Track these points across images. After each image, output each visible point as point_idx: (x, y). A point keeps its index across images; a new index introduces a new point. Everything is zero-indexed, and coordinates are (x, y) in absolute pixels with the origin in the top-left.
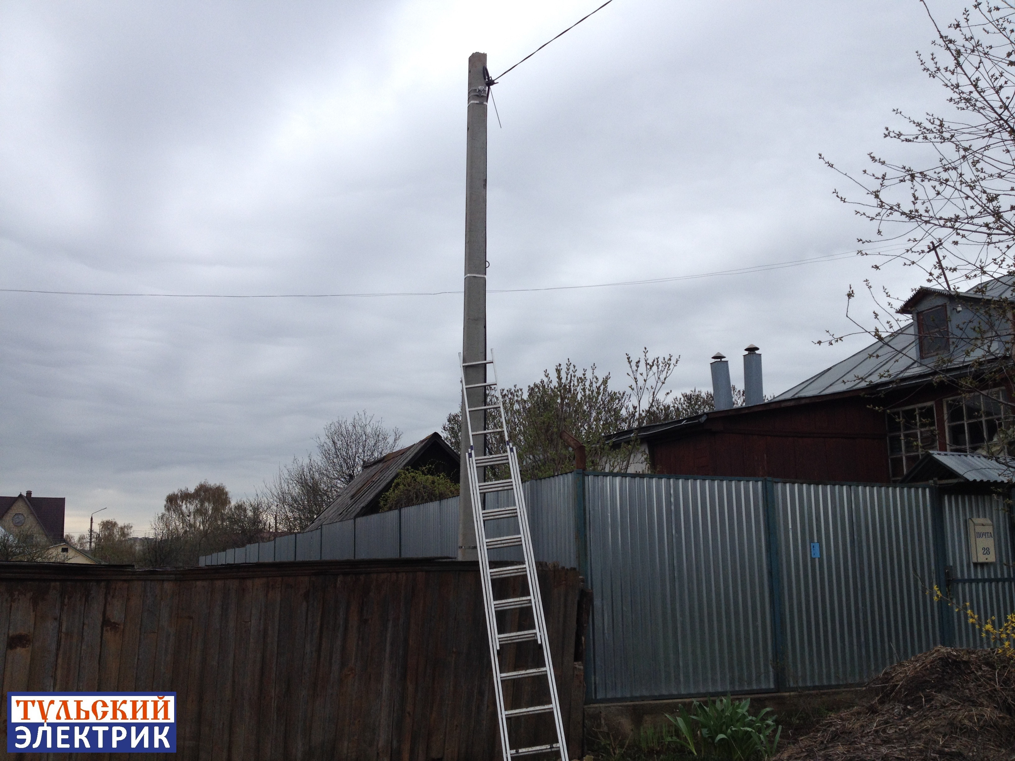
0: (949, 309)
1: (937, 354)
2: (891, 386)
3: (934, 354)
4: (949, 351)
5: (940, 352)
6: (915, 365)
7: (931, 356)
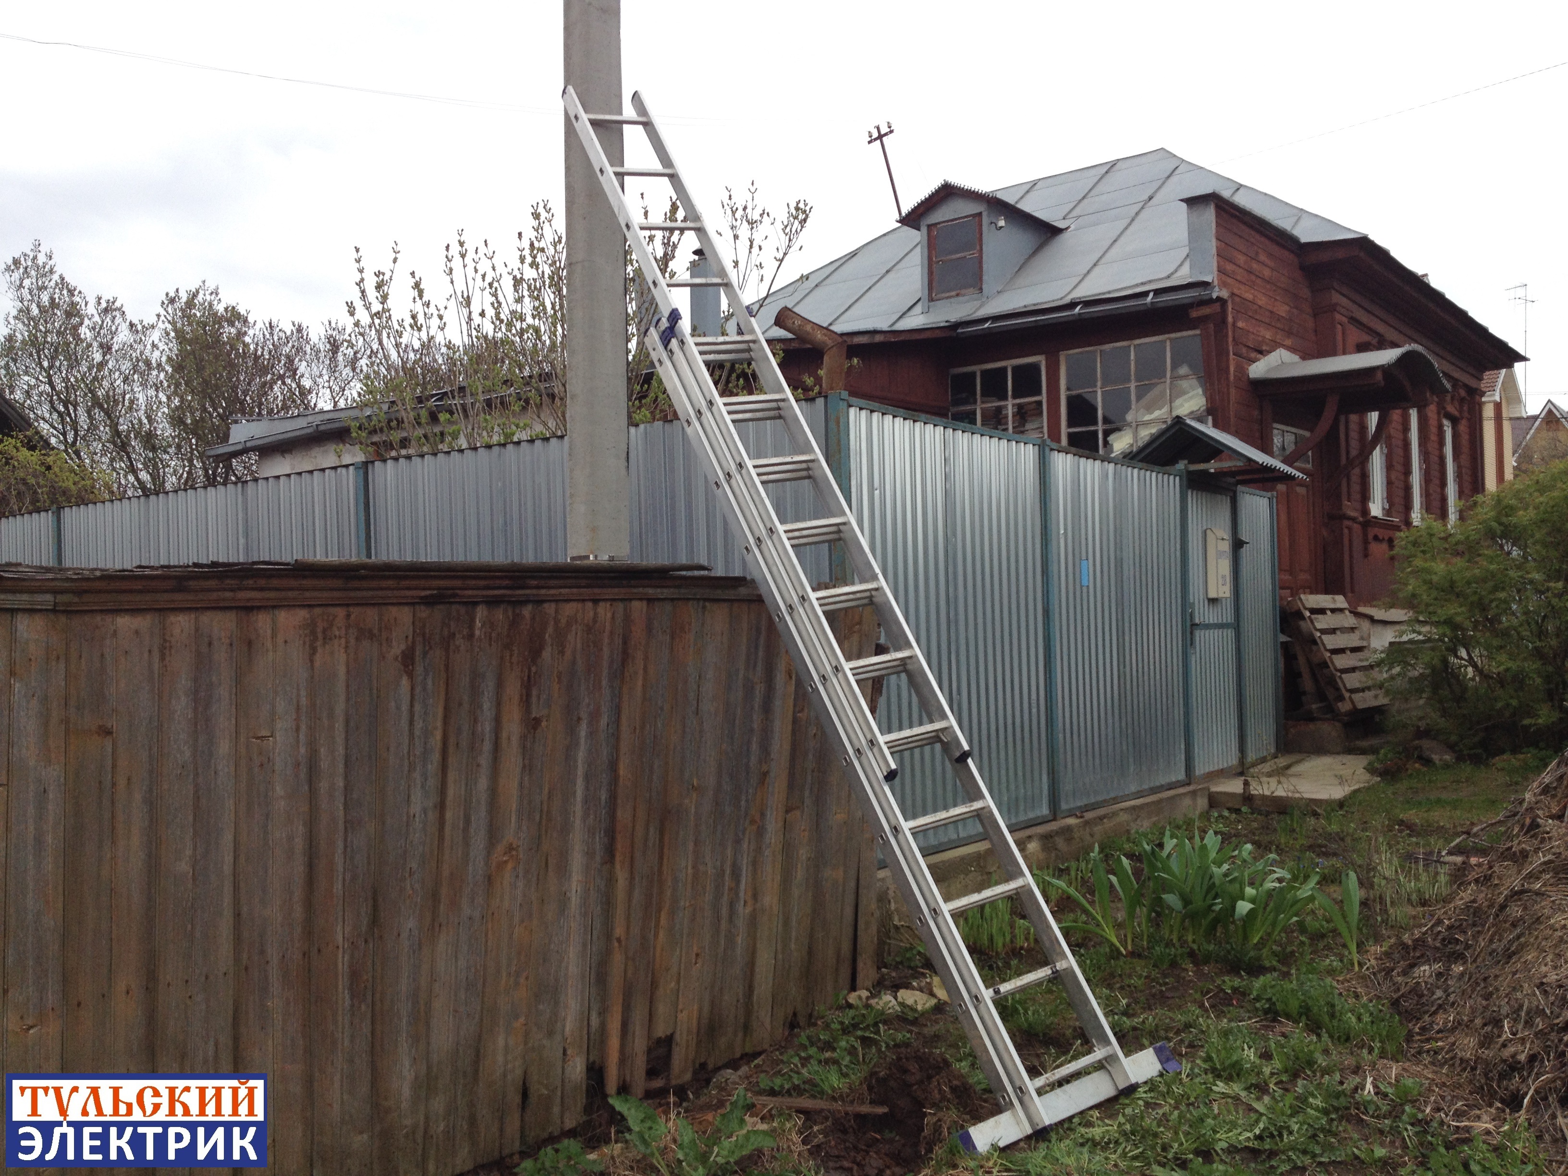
0: (985, 220)
1: (958, 295)
2: (986, 325)
3: (954, 293)
4: (981, 289)
5: (963, 292)
6: (918, 309)
7: (947, 298)
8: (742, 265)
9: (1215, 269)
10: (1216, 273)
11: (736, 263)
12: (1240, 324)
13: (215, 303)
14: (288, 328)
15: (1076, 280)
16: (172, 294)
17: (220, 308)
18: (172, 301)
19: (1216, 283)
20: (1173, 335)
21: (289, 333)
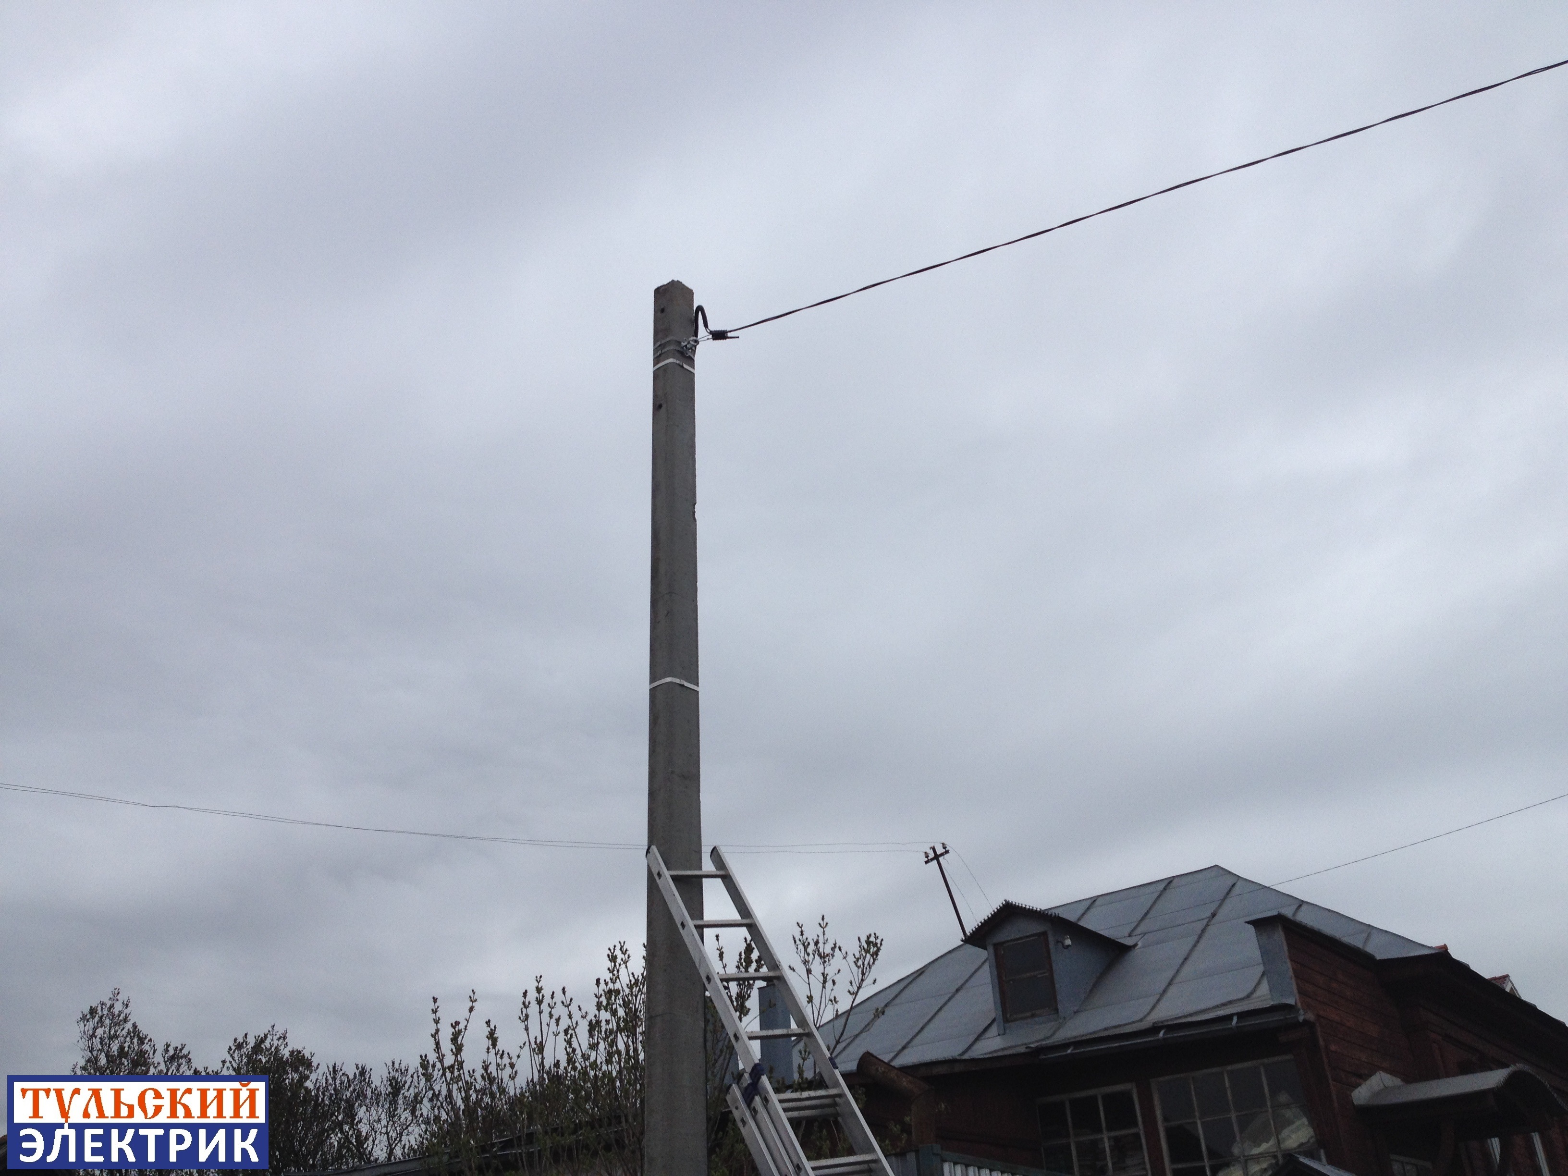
0: (1051, 939)
1: (1033, 1016)
2: (1069, 1051)
3: (1028, 1014)
4: (1056, 1010)
5: (1038, 1012)
6: (994, 1030)
7: (1022, 1019)
8: (816, 1001)
9: (1296, 991)
10: (1297, 996)
11: (810, 999)
12: (1333, 1048)
13: (282, 1048)
14: (351, 1071)
15: (1152, 1000)
16: (240, 1040)
17: (286, 1053)
18: (239, 1046)
19: (1299, 1005)
20: (1266, 1061)
21: (351, 1077)
